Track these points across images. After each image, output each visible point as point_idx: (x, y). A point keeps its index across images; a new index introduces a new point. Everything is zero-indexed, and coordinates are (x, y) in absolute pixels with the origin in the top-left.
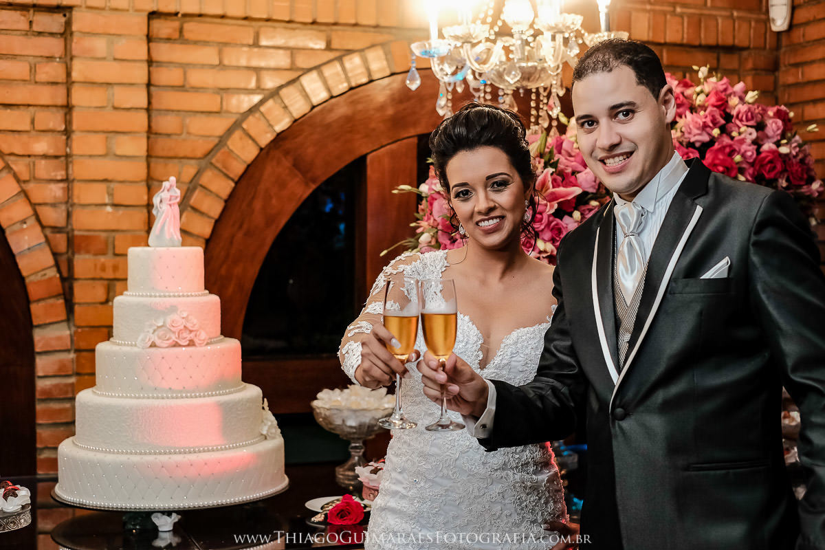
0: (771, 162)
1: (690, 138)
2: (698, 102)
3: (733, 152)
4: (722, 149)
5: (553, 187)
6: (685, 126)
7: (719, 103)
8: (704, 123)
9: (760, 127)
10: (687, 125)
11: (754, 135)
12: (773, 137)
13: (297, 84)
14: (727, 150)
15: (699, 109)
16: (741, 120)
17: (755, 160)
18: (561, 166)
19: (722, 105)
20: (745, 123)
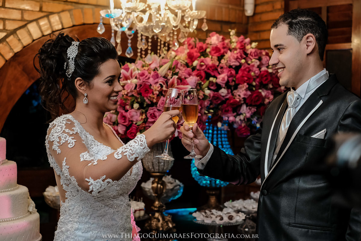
0: (266, 76)
1: (230, 64)
2: (233, 47)
3: (250, 71)
4: (245, 70)
5: (177, 85)
6: (228, 58)
7: (242, 48)
8: (237, 56)
9: (260, 59)
10: (229, 57)
11: (258, 63)
12: (265, 65)
13: (25, 28)
14: (247, 70)
15: (233, 50)
16: (252, 56)
17: (259, 74)
18: (180, 75)
19: (243, 48)
20: (254, 57)
